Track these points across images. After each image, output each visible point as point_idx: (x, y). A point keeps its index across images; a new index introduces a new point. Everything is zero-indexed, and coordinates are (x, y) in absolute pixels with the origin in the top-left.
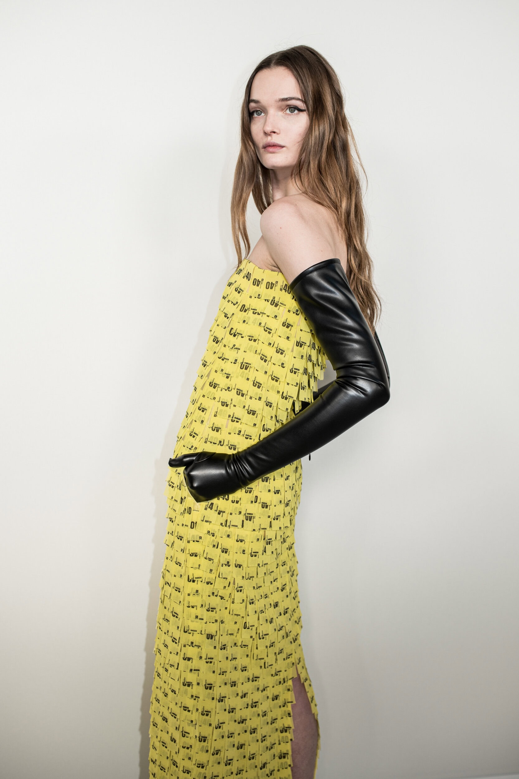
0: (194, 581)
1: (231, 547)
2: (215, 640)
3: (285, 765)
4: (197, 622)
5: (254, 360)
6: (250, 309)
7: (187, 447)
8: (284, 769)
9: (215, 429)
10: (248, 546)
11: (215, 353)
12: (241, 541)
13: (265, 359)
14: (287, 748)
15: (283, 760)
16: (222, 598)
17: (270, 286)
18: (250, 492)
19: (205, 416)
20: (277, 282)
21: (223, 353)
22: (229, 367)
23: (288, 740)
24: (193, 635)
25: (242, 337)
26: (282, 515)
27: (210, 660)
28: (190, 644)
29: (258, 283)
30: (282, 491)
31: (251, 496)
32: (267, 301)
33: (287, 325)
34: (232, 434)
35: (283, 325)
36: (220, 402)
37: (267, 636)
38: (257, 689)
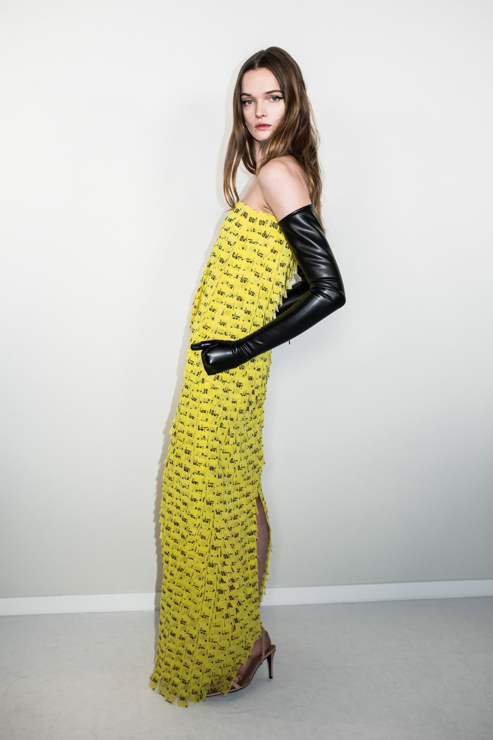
0: (202, 430)
1: (228, 406)
2: (215, 471)
3: (253, 557)
4: (203, 458)
5: (250, 276)
6: (247, 239)
7: (202, 337)
8: (253, 560)
9: (222, 324)
10: (239, 406)
11: (221, 270)
12: (235, 402)
13: (258, 275)
14: (253, 545)
15: (251, 554)
16: (220, 442)
17: (262, 223)
18: (243, 369)
19: (215, 315)
20: (267, 221)
21: (228, 271)
22: (232, 281)
23: (254, 540)
24: (199, 467)
25: (242, 260)
26: (260, 386)
27: (211, 485)
28: (197, 473)
29: (253, 220)
30: (262, 369)
31: (242, 372)
32: (259, 234)
33: (274, 251)
34: (233, 327)
35: (271, 252)
36: (226, 305)
37: (244, 468)
38: (236, 506)
